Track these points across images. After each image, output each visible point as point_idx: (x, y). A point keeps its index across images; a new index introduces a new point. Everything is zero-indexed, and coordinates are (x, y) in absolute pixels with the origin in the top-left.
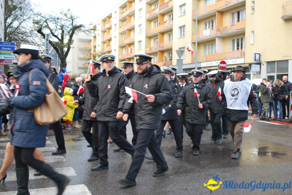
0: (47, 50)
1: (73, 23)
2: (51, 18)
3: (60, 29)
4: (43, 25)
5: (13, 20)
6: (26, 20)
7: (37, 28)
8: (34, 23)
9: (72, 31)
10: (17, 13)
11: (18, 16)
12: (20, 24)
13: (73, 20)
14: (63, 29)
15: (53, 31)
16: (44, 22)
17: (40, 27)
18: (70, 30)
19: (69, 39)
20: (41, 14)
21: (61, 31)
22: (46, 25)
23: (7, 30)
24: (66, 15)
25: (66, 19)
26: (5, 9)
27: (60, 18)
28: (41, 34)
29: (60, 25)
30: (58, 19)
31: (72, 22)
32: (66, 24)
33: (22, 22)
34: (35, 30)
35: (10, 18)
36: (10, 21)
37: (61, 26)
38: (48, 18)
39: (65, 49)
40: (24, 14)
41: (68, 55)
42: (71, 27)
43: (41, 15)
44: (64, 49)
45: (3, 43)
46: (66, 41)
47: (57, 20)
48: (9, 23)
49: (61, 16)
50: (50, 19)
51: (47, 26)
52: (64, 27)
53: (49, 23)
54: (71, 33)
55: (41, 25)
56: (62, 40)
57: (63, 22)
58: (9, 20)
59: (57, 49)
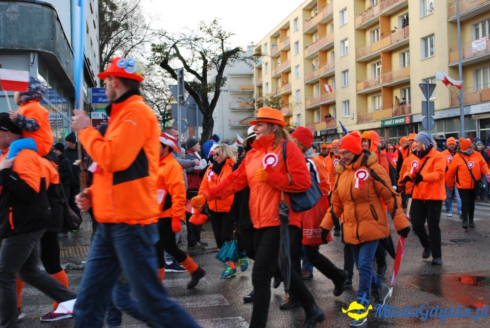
0: (180, 97)
1: (223, 46)
2: (184, 39)
3: (200, 59)
4: (171, 53)
5: (113, 48)
6: (136, 46)
7: (159, 60)
8: (153, 50)
9: (221, 60)
10: (119, 35)
11: (122, 39)
12: (127, 54)
13: (222, 40)
14: (206, 58)
15: (187, 64)
16: (171, 48)
17: (164, 58)
18: (219, 60)
19: (217, 76)
20: (165, 33)
21: (201, 62)
22: (175, 52)
23: (104, 66)
24: (209, 31)
25: (211, 39)
26: (100, 30)
27: (200, 39)
28: (166, 69)
29: (200, 50)
30: (196, 40)
31: (222, 44)
32: (211, 49)
33: (129, 51)
34: (156, 63)
35: (109, 45)
36: (109, 50)
37: (201, 53)
38: (178, 39)
39: (211, 95)
40: (132, 35)
41: (215, 105)
42: (220, 53)
43: (166, 35)
44: (208, 94)
45: (100, 91)
47: (194, 42)
48: (108, 53)
49: (200, 34)
50: (182, 42)
51: (178, 55)
52: (208, 54)
53: (179, 49)
54: (220, 63)
55: (167, 54)
56: (204, 78)
57: (206, 46)
58: (107, 49)
59: (197, 95)
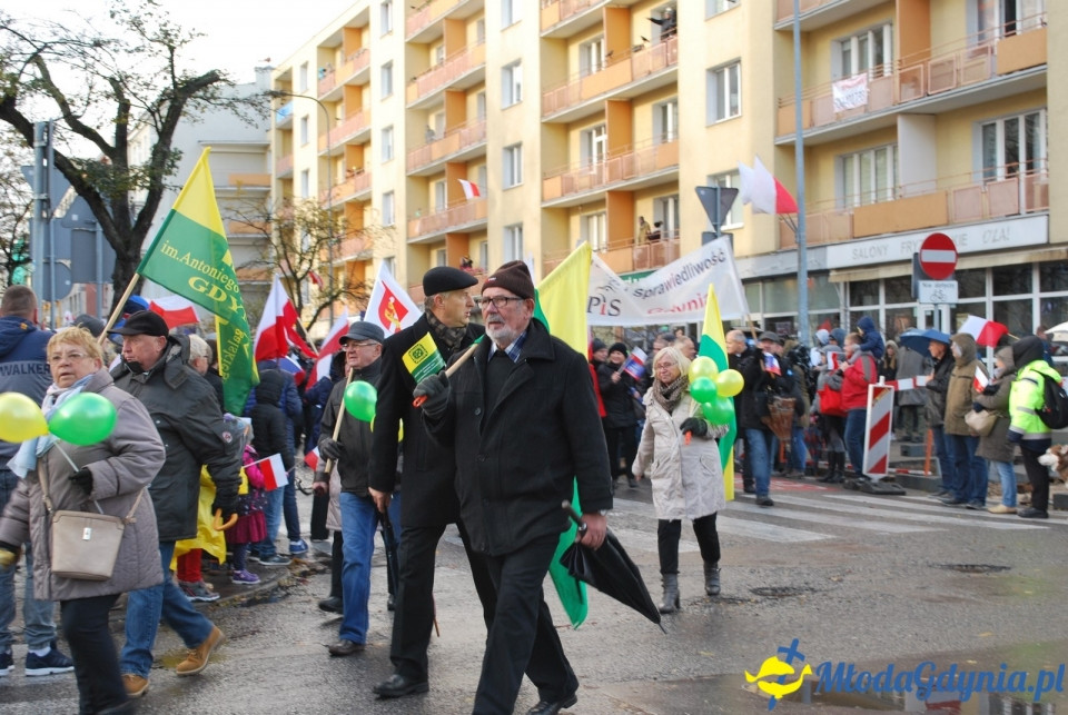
0: (42, 201)
1: (172, 66)
2: (63, 42)
3: (108, 97)
4: (25, 79)
9: (168, 103)
13: (172, 49)
14: (126, 96)
15: (72, 108)
16: (27, 62)
17: (5, 89)
18: (162, 101)
19: (155, 147)
20: (9, 22)
21: (112, 107)
22: (39, 75)
24: (136, 24)
25: (139, 44)
27: (109, 42)
28: (10, 122)
29: (109, 74)
30: (97, 44)
31: (171, 60)
37: (112, 81)
38: (47, 40)
39: (139, 197)
41: (150, 225)
43: (12, 27)
44: (131, 193)
46: (140, 154)
47: (91, 51)
49: (109, 30)
50: (58, 48)
51: (46, 84)
52: (130, 86)
53: (50, 66)
54: (164, 111)
55: (14, 79)
56: (119, 150)
57: (123, 63)
59: (97, 195)
